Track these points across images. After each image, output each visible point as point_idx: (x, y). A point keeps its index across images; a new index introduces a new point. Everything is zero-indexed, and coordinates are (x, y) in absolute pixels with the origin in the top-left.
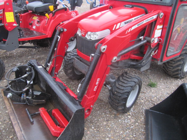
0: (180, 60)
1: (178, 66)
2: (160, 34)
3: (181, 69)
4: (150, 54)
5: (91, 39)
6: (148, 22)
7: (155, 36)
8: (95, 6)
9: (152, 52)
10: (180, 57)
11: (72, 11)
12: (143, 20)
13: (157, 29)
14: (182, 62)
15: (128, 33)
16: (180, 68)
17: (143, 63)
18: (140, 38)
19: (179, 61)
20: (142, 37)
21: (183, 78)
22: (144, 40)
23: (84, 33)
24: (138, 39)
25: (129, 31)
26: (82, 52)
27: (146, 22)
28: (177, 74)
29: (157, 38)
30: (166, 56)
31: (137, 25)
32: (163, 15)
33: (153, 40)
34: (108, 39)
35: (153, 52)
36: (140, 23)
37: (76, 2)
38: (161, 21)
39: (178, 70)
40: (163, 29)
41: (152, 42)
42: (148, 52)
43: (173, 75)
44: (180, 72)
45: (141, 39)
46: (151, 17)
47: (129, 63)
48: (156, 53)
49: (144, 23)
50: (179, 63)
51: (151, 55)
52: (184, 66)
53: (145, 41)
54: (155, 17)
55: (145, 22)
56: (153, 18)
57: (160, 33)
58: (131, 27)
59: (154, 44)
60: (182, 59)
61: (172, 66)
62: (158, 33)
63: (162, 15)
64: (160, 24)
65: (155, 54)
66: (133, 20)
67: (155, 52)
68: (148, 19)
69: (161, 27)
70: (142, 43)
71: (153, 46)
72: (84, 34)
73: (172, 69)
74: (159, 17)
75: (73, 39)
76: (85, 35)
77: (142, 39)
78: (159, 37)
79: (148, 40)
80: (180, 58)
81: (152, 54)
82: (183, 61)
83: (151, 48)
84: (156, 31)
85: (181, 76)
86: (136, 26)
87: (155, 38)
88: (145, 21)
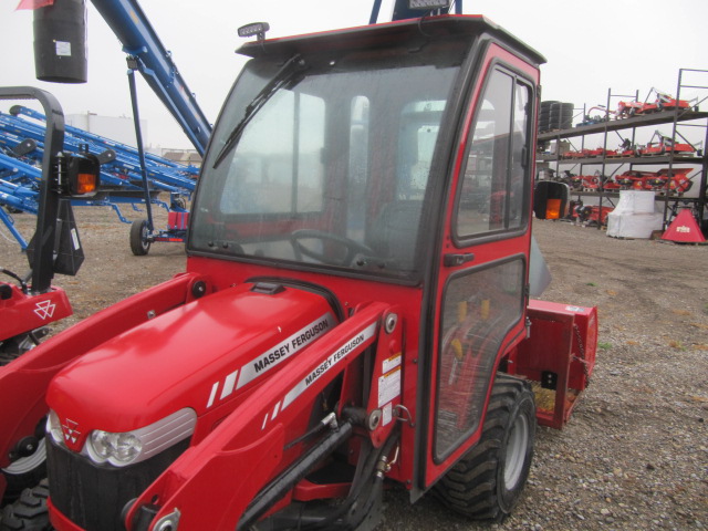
0: (482, 454)
1: (482, 478)
2: (399, 389)
3: (495, 489)
4: (375, 470)
5: (108, 464)
6: (346, 358)
7: (381, 402)
8: (149, 237)
9: (379, 460)
10: (481, 442)
11: (38, 294)
12: (325, 357)
13: (381, 374)
14: (494, 462)
15: (271, 424)
16: (490, 485)
17: (354, 511)
18: (325, 421)
19: (483, 458)
20: (332, 415)
21: (509, 515)
22: (340, 425)
23: (73, 435)
24: (315, 429)
25: (275, 415)
26: (72, 517)
27: (337, 360)
28: (487, 510)
29: (390, 405)
30: (436, 462)
31: (304, 381)
32: (396, 321)
33: (377, 419)
34: (185, 475)
35: (384, 458)
36: (315, 371)
37: (55, 256)
38: (392, 342)
39: (484, 496)
40: (403, 366)
41: (372, 428)
42: (366, 464)
43: (474, 514)
44: (492, 500)
45: (328, 424)
46: (355, 338)
47: (297, 517)
48: (394, 461)
49: (329, 367)
50: (482, 468)
51: (380, 474)
52: (502, 475)
53: (346, 427)
54: (367, 333)
55: (333, 361)
56: (362, 338)
57: (399, 384)
58: (280, 397)
59: (380, 429)
60: (492, 449)
61: (461, 482)
62: (388, 386)
63: (393, 322)
64: (391, 354)
65: (392, 465)
66: (287, 348)
67: (390, 458)
68: (343, 347)
69: (397, 360)
70: (334, 438)
71: (378, 440)
72: (74, 440)
73: (465, 491)
74: (382, 331)
75: (29, 447)
76: (81, 444)
77: (335, 423)
78: (394, 402)
79: (356, 418)
80: (483, 448)
81: (382, 468)
82: (494, 456)
83: (373, 448)
84: (380, 383)
85: (500, 512)
86: (302, 387)
87: (381, 409)
88: (332, 357)
